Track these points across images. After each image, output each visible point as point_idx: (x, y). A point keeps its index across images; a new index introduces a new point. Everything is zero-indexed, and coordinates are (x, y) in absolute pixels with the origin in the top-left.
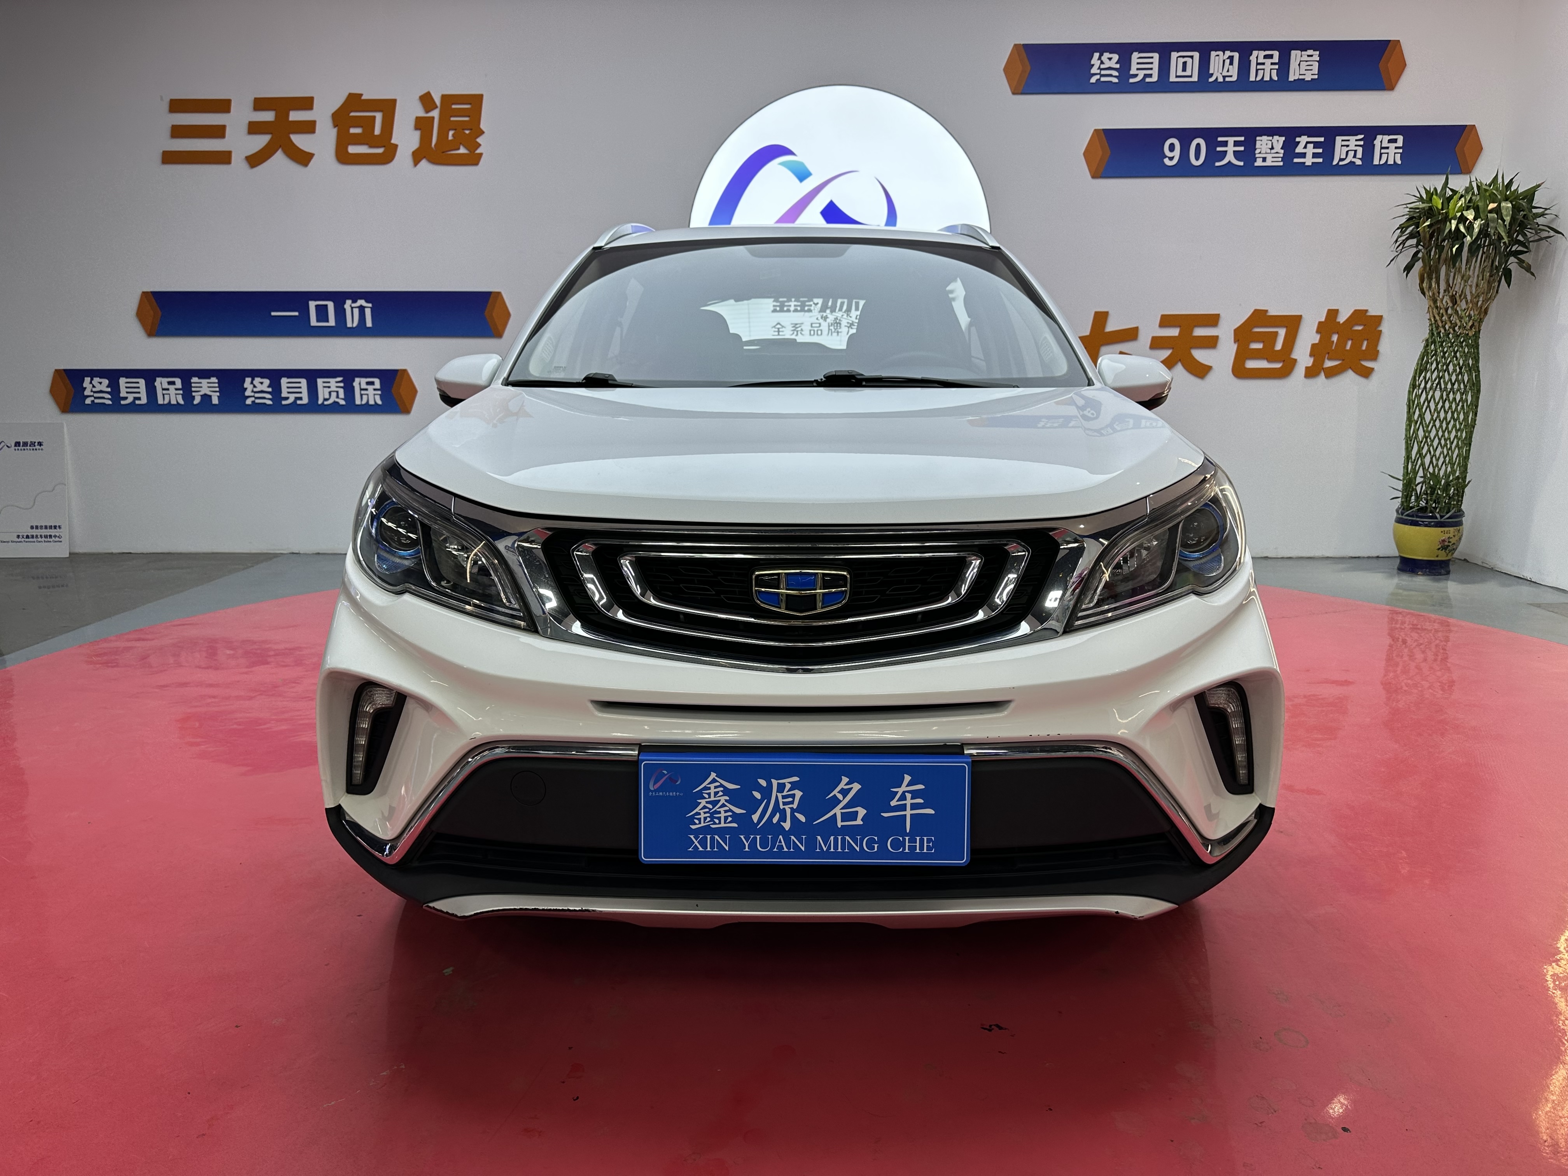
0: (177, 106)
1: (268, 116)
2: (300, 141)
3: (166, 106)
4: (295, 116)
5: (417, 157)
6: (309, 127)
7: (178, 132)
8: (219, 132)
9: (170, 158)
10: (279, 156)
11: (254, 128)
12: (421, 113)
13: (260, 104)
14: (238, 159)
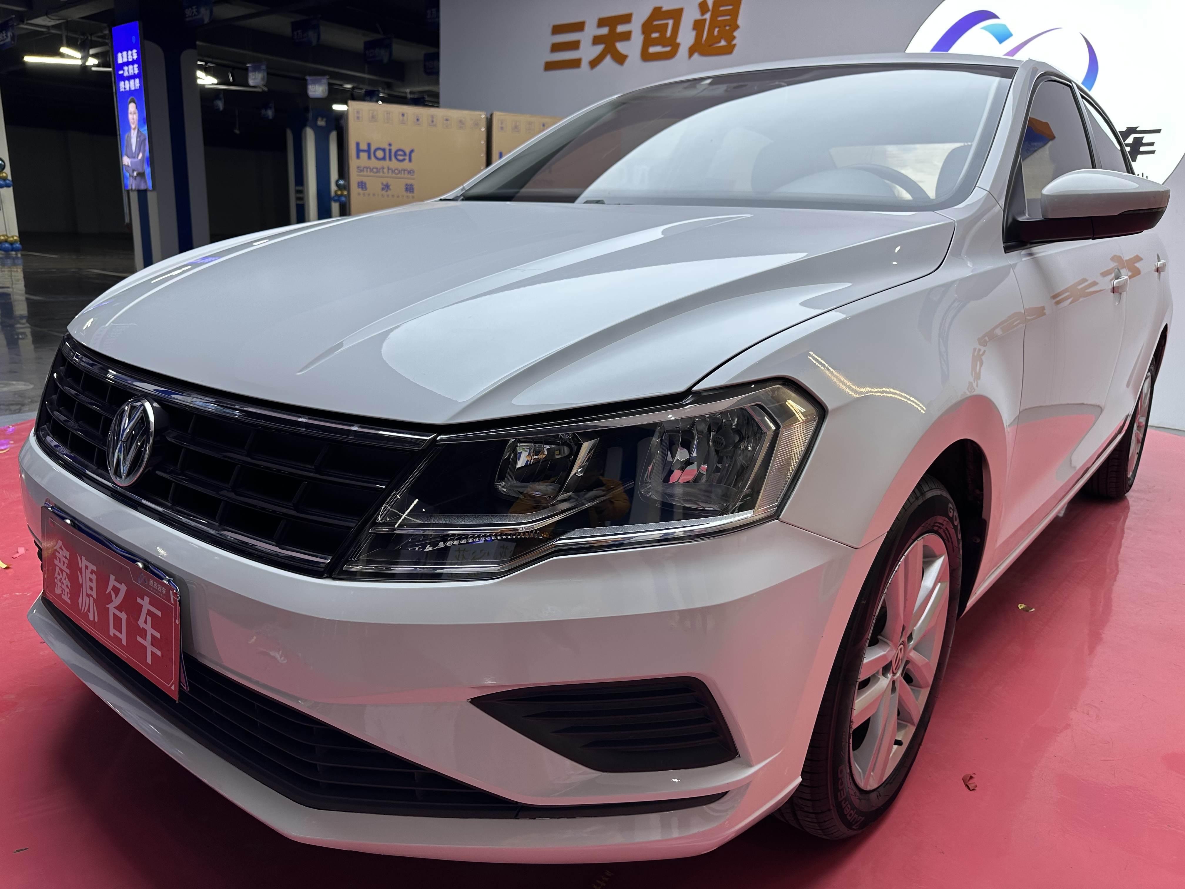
0: (557, 30)
1: (605, 31)
2: (621, 47)
3: (550, 30)
4: (621, 29)
5: (692, 51)
6: (626, 36)
7: (556, 48)
8: (575, 45)
9: (550, 66)
10: (608, 59)
11: (596, 40)
12: (698, 16)
13: (602, 23)
14: (585, 64)
